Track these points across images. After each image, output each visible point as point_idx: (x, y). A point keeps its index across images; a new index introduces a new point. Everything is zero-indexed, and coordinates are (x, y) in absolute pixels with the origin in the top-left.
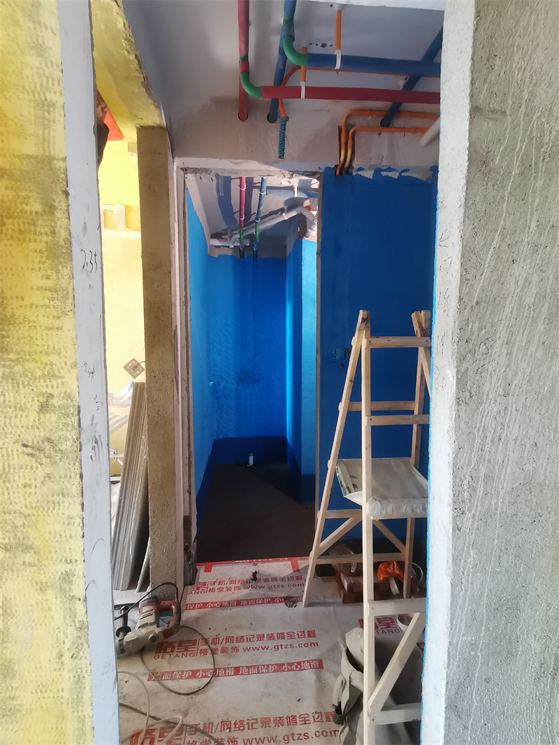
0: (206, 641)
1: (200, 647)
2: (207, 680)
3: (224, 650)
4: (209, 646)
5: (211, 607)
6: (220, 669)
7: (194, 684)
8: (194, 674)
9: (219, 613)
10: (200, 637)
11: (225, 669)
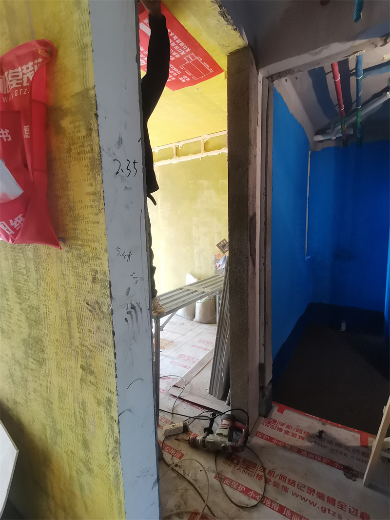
0: (264, 470)
1: (258, 472)
2: (254, 502)
3: (276, 485)
4: (265, 474)
5: (275, 443)
6: (268, 499)
7: (244, 499)
8: (246, 491)
9: (281, 452)
10: (260, 464)
11: (272, 501)
